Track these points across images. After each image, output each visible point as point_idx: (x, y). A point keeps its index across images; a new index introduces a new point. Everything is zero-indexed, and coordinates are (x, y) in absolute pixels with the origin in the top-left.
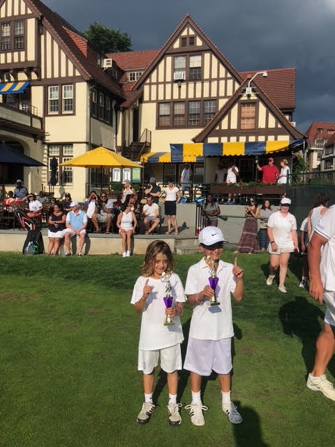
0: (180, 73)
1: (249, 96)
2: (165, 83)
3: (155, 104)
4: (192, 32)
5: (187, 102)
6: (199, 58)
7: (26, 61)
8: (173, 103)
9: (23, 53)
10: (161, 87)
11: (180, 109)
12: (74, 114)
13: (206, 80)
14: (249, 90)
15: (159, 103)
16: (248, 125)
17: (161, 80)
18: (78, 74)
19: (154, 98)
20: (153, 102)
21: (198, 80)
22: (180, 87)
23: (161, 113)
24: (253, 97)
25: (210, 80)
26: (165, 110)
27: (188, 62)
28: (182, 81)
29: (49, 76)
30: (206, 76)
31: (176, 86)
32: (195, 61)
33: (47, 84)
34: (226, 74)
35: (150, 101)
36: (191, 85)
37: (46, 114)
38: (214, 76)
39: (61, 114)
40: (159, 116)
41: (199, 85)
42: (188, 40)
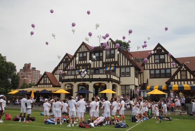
0: (157, 60)
1: (183, 69)
2: (152, 64)
3: (149, 70)
4: (160, 48)
5: (160, 69)
6: (163, 56)
7: (115, 61)
8: (155, 70)
9: (114, 59)
10: (151, 65)
11: (157, 72)
12: (130, 76)
13: (166, 63)
14: (183, 67)
15: (150, 70)
16: (184, 78)
17: (151, 62)
18: (131, 64)
19: (148, 68)
20: (148, 69)
21: (163, 63)
22: (157, 65)
23: (151, 73)
24: (185, 69)
25: (168, 63)
26: (153, 72)
27: (159, 57)
28: (158, 63)
29: (122, 65)
30: (166, 61)
31: (156, 64)
32: (162, 57)
33: (121, 67)
34: (173, 61)
35: (147, 69)
36: (161, 64)
37: (120, 76)
38: (169, 61)
39: (125, 76)
40: (150, 74)
41: (164, 64)
42: (159, 51)
